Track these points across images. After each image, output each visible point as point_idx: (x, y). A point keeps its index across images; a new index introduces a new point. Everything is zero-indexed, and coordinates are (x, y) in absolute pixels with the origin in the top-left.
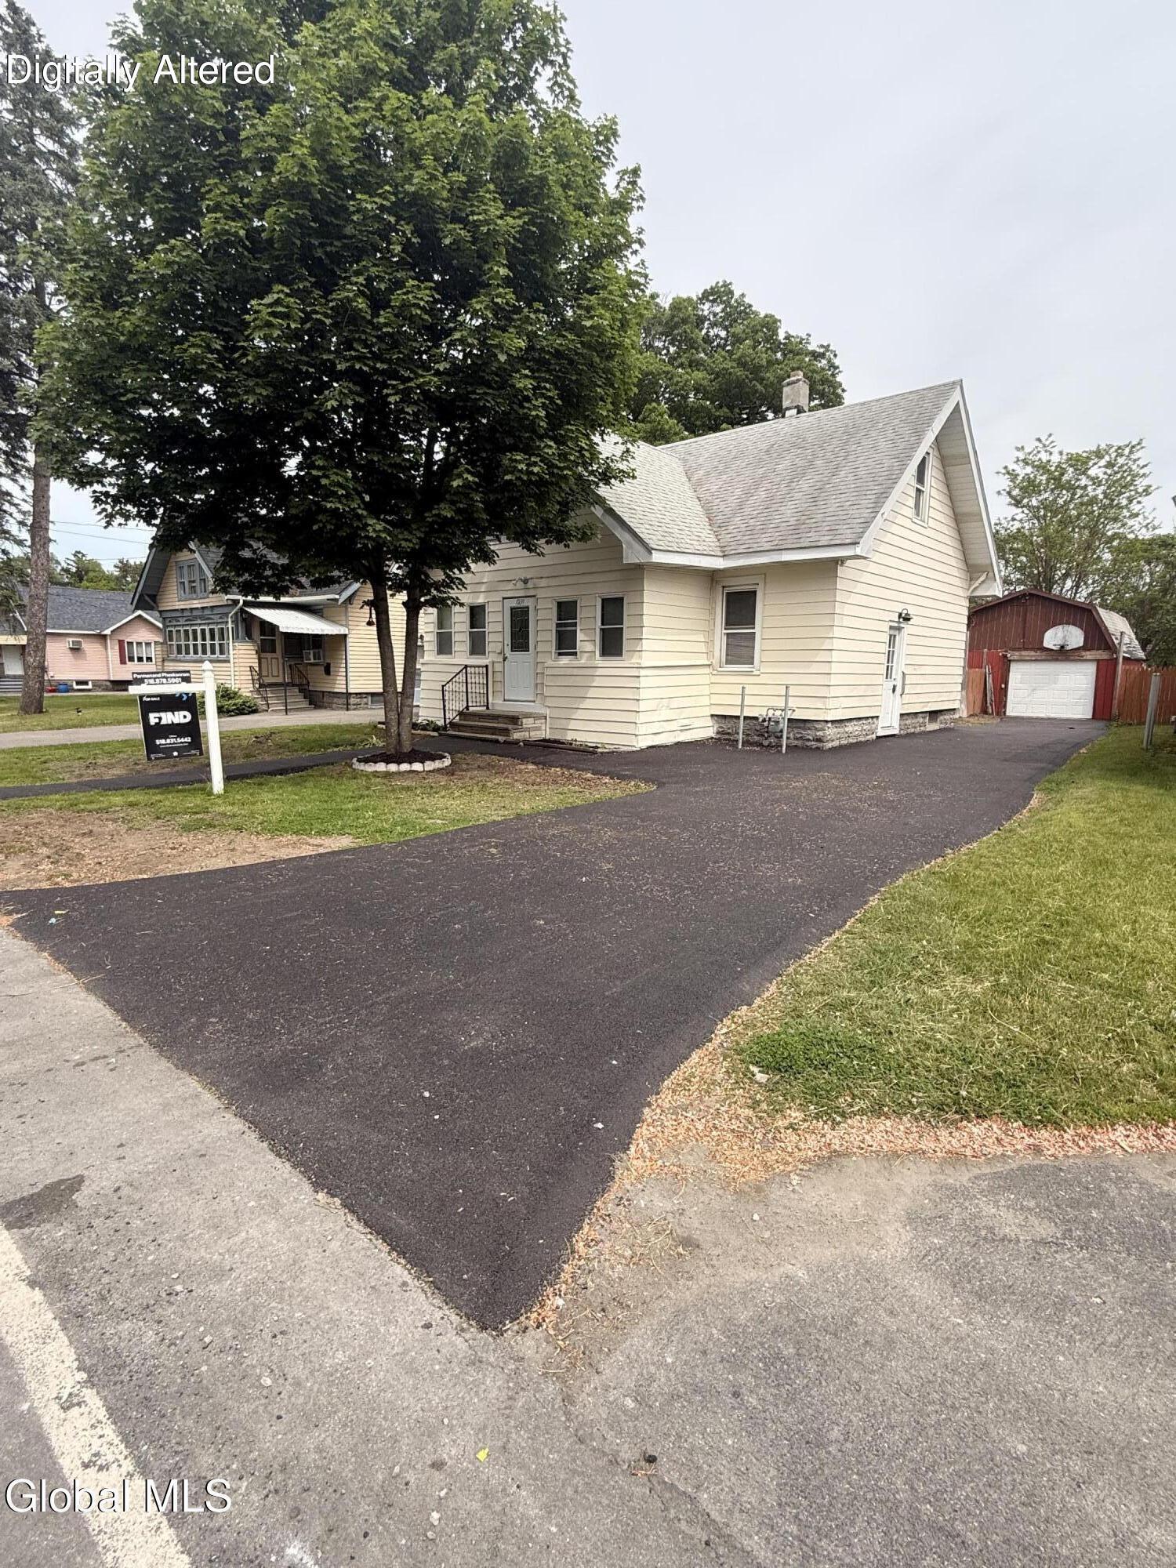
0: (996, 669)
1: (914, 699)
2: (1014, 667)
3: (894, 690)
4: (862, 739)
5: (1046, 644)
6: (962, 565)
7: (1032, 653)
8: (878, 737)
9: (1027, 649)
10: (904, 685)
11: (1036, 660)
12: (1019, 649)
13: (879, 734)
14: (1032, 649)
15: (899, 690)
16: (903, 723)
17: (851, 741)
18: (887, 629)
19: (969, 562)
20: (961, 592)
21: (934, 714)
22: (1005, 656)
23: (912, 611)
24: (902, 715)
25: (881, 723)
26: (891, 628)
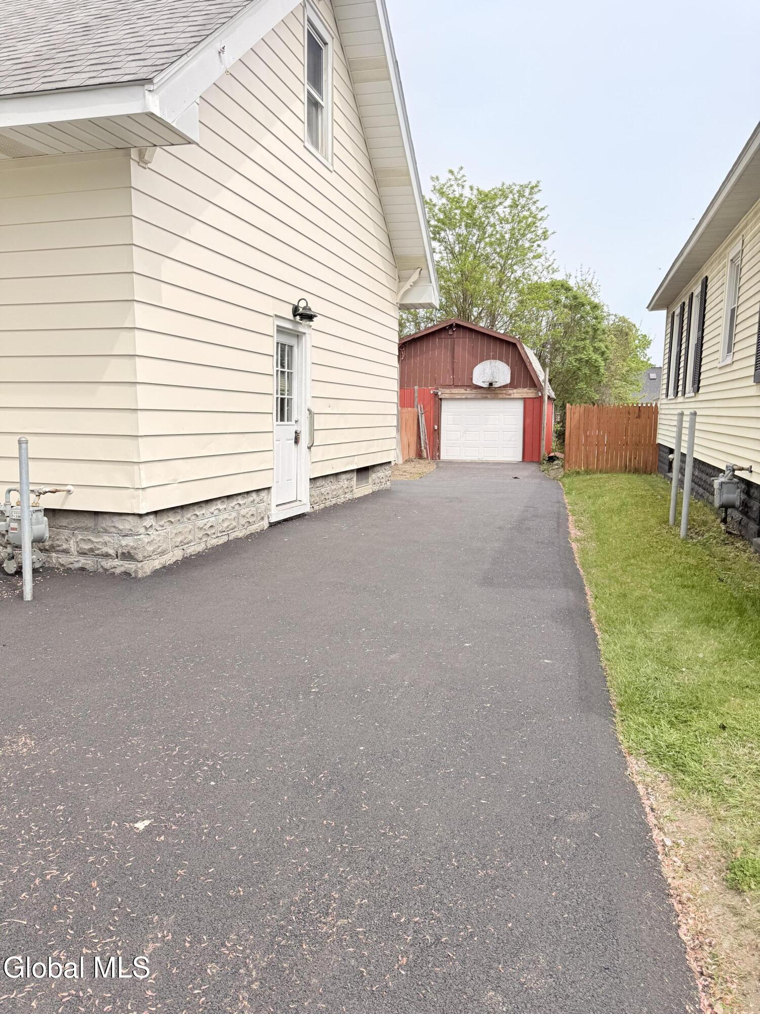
0: (428, 409)
1: (332, 452)
2: (445, 406)
3: (297, 441)
4: (240, 534)
5: (475, 382)
6: (387, 254)
7: (462, 391)
8: (272, 525)
9: (456, 386)
10: (312, 431)
11: (466, 399)
12: (449, 386)
13: (274, 519)
14: (462, 386)
15: (304, 440)
16: (316, 492)
17: (214, 542)
18: (272, 331)
19: (398, 251)
20: (387, 294)
21: (363, 471)
22: (436, 394)
23: (315, 306)
24: (313, 480)
25: (275, 497)
26: (280, 330)
